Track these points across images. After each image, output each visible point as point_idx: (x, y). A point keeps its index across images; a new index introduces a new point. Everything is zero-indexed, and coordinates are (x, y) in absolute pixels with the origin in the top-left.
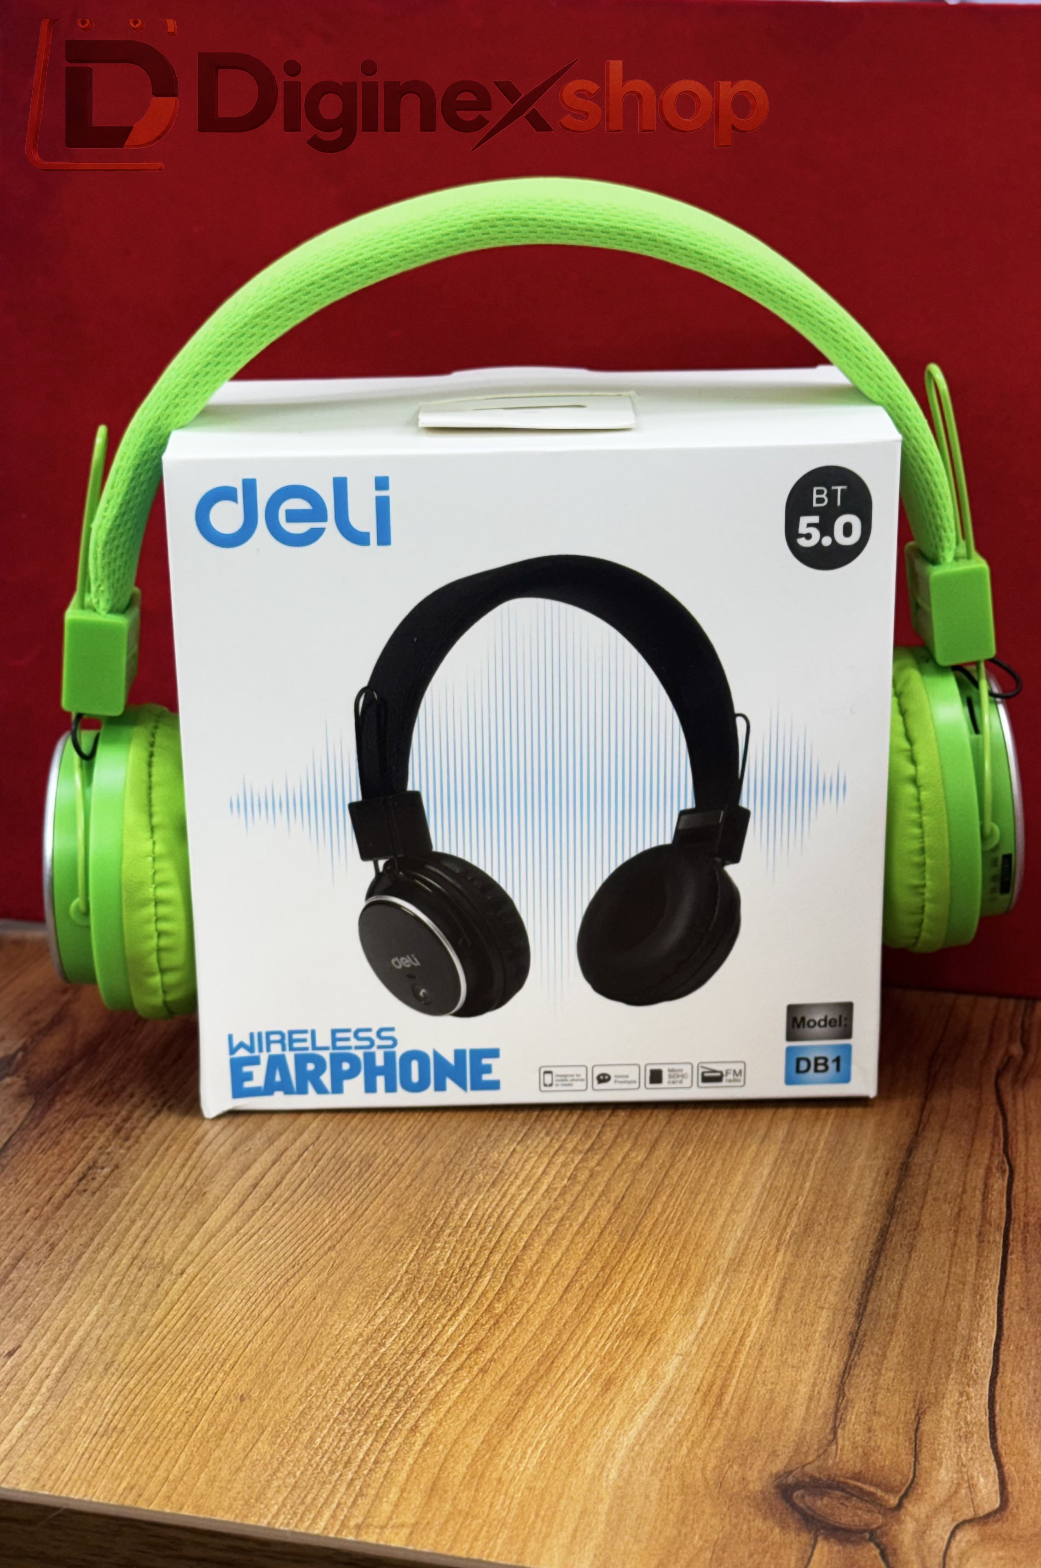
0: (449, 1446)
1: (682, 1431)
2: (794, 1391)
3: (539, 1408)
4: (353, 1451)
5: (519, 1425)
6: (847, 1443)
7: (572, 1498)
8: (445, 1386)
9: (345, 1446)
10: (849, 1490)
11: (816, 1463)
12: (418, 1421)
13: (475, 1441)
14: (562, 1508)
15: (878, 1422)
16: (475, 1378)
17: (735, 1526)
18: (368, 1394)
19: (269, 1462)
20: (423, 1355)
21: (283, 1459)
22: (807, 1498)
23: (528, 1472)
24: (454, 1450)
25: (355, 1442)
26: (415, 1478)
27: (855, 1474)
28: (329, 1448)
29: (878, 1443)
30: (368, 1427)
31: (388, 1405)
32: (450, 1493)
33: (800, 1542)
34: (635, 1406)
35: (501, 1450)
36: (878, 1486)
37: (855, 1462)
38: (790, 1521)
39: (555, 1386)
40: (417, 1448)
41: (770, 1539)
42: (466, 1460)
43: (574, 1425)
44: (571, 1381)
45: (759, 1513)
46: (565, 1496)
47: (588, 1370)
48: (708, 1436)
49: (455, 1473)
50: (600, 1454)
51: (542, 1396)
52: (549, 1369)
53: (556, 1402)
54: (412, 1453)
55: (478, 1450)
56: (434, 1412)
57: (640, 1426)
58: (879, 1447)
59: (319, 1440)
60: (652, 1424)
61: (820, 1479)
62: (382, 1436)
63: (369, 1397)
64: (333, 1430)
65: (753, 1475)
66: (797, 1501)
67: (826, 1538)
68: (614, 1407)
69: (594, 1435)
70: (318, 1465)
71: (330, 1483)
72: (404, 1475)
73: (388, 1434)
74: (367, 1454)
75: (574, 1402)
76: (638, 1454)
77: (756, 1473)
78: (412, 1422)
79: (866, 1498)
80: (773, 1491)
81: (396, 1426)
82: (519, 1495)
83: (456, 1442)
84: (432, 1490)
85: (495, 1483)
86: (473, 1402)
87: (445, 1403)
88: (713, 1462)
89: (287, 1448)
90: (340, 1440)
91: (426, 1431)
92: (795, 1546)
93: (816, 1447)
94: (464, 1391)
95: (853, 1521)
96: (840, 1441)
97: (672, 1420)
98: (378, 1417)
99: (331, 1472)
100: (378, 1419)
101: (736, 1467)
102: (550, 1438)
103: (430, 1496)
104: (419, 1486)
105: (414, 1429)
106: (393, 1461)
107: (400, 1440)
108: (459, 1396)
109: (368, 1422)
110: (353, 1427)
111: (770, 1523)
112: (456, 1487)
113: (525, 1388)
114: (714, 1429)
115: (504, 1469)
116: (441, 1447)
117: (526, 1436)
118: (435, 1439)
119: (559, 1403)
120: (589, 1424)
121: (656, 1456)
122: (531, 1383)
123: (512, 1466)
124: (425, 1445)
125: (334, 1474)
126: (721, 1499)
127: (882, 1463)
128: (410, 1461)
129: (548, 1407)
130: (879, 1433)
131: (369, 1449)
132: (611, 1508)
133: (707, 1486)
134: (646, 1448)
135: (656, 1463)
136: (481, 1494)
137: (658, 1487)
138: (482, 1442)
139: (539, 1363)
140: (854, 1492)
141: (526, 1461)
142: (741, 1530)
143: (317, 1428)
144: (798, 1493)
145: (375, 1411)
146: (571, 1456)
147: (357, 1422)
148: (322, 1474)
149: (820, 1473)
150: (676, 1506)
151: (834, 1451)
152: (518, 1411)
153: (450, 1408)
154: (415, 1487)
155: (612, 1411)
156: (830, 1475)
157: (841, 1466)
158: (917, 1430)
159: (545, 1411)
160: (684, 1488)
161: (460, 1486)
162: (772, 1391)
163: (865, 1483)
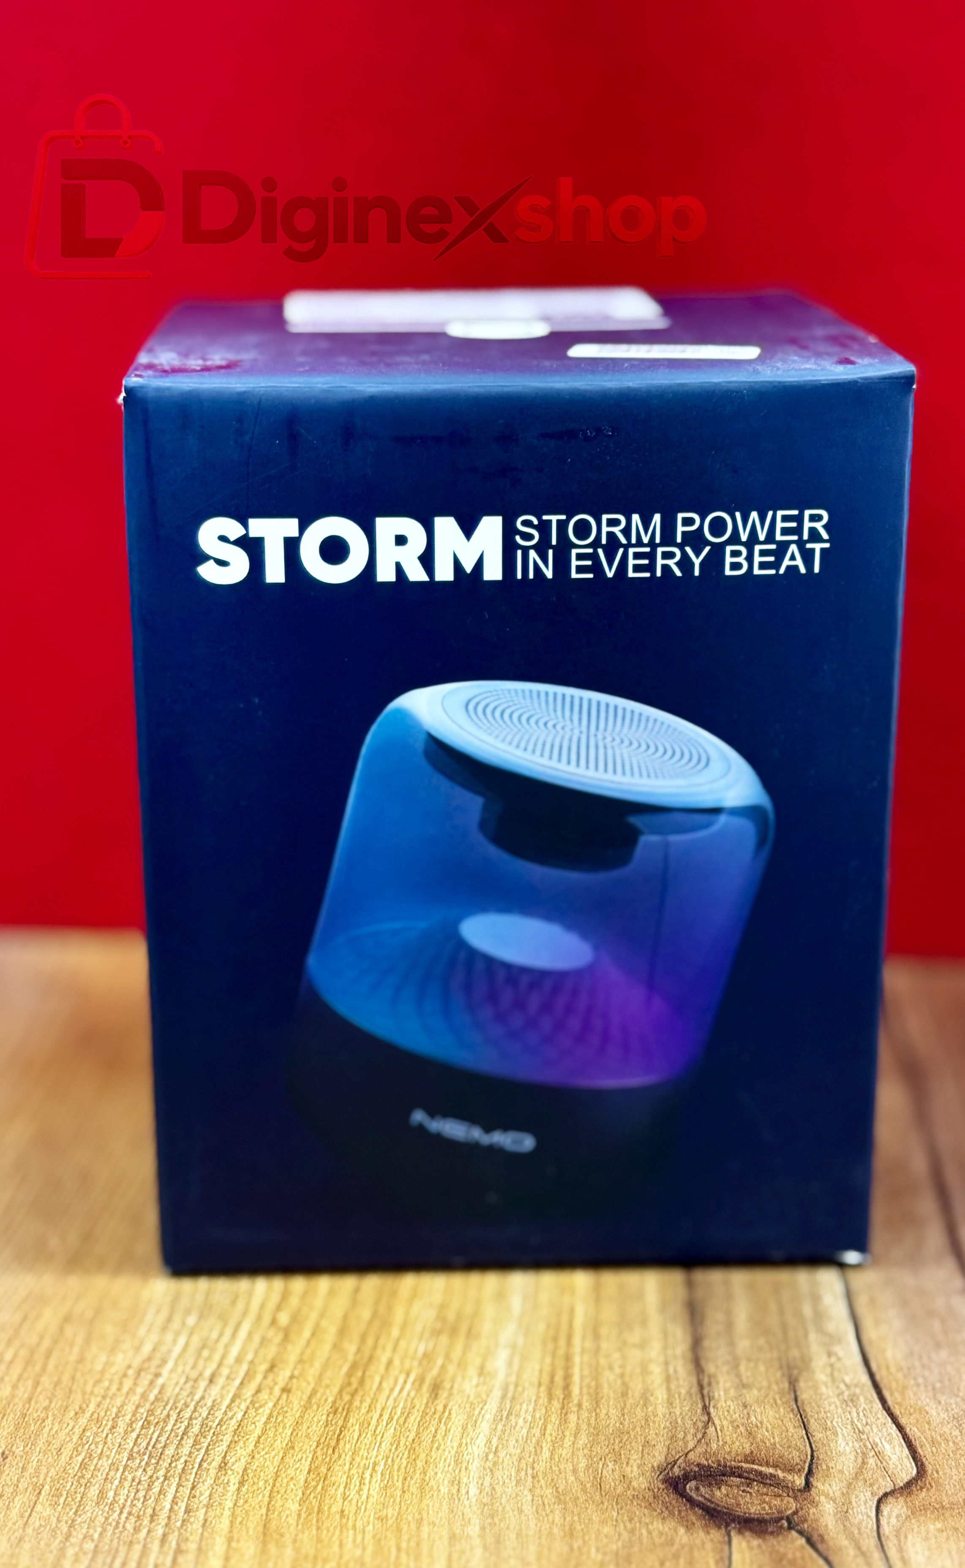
0: (271, 1481)
1: (537, 1432)
2: (645, 1371)
3: (365, 1425)
4: (157, 1500)
5: (347, 1447)
6: (725, 1423)
7: (434, 1524)
8: (245, 1413)
9: (145, 1497)
10: (745, 1474)
11: (699, 1450)
12: (225, 1456)
13: (299, 1469)
14: (426, 1536)
15: (751, 1396)
16: (278, 1400)
17: (632, 1531)
18: (157, 1434)
19: (57, 1527)
20: (211, 1381)
21: (73, 1521)
22: (702, 1489)
23: (371, 1500)
24: (277, 1485)
25: (156, 1489)
26: (241, 1523)
27: (746, 1456)
28: (126, 1501)
29: (759, 1418)
30: (168, 1472)
31: (184, 1442)
32: (287, 1536)
33: (712, 1540)
34: (474, 1409)
35: (333, 1479)
36: (775, 1466)
37: (742, 1444)
38: (693, 1518)
39: (374, 1400)
40: (233, 1488)
41: (677, 1540)
42: (296, 1496)
43: (410, 1439)
44: (392, 1390)
45: (655, 1514)
46: (425, 1522)
47: (408, 1375)
48: (567, 1433)
49: (288, 1512)
50: (451, 1468)
51: (363, 1411)
52: (362, 1381)
53: (381, 1415)
54: (229, 1494)
55: (306, 1482)
56: (241, 1444)
57: (487, 1432)
58: (761, 1423)
59: (111, 1494)
60: (500, 1427)
61: (709, 1467)
62: (187, 1480)
63: (159, 1437)
64: (125, 1479)
65: (633, 1470)
66: (693, 1494)
67: (740, 1532)
68: (450, 1413)
69: (438, 1449)
70: (118, 1523)
71: (139, 1542)
72: (225, 1522)
73: (193, 1475)
74: (174, 1502)
75: (402, 1413)
76: (495, 1464)
77: (635, 1469)
78: (218, 1459)
79: (768, 1481)
80: (662, 1486)
81: (200, 1465)
82: (371, 1527)
83: (277, 1476)
84: (265, 1534)
85: (338, 1517)
86: (284, 1428)
87: (253, 1431)
88: (582, 1465)
89: (75, 1507)
90: (138, 1491)
91: (239, 1467)
92: (709, 1546)
93: (692, 1431)
94: (270, 1416)
95: (764, 1509)
96: (717, 1422)
97: (521, 1421)
98: (175, 1458)
99: (137, 1530)
100: (176, 1460)
101: (611, 1465)
102: (387, 1458)
103: (264, 1543)
104: (247, 1532)
105: (223, 1466)
106: (208, 1506)
107: (210, 1481)
108: (266, 1423)
109: (166, 1464)
110: (150, 1473)
111: (671, 1524)
112: (292, 1528)
113: (340, 1404)
114: (572, 1425)
115: (344, 1500)
116: (261, 1483)
117: (358, 1459)
118: (251, 1475)
119: (386, 1417)
120: (427, 1437)
121: (516, 1463)
122: (347, 1398)
123: (352, 1493)
124: (242, 1483)
125: (139, 1530)
126: (606, 1504)
127: (772, 1441)
128: (229, 1504)
129: (374, 1422)
130: (755, 1407)
131: (175, 1497)
132: (483, 1528)
133: (584, 1490)
134: (502, 1454)
135: (518, 1471)
136: (325, 1532)
137: (529, 1498)
138: (309, 1472)
139: (350, 1374)
140: (751, 1476)
141: (367, 1487)
142: (641, 1534)
143: (106, 1479)
144: (692, 1484)
145: (170, 1451)
146: (418, 1475)
147: (152, 1467)
148: (126, 1532)
149: (707, 1460)
150: (558, 1517)
151: (714, 1434)
152: (341, 1432)
153: (259, 1437)
154: (244, 1533)
155: (449, 1418)
156: (719, 1461)
157: (727, 1449)
158: (796, 1400)
159: (372, 1427)
160: (559, 1497)
161: (297, 1525)
162: (622, 1376)
163: (761, 1465)
